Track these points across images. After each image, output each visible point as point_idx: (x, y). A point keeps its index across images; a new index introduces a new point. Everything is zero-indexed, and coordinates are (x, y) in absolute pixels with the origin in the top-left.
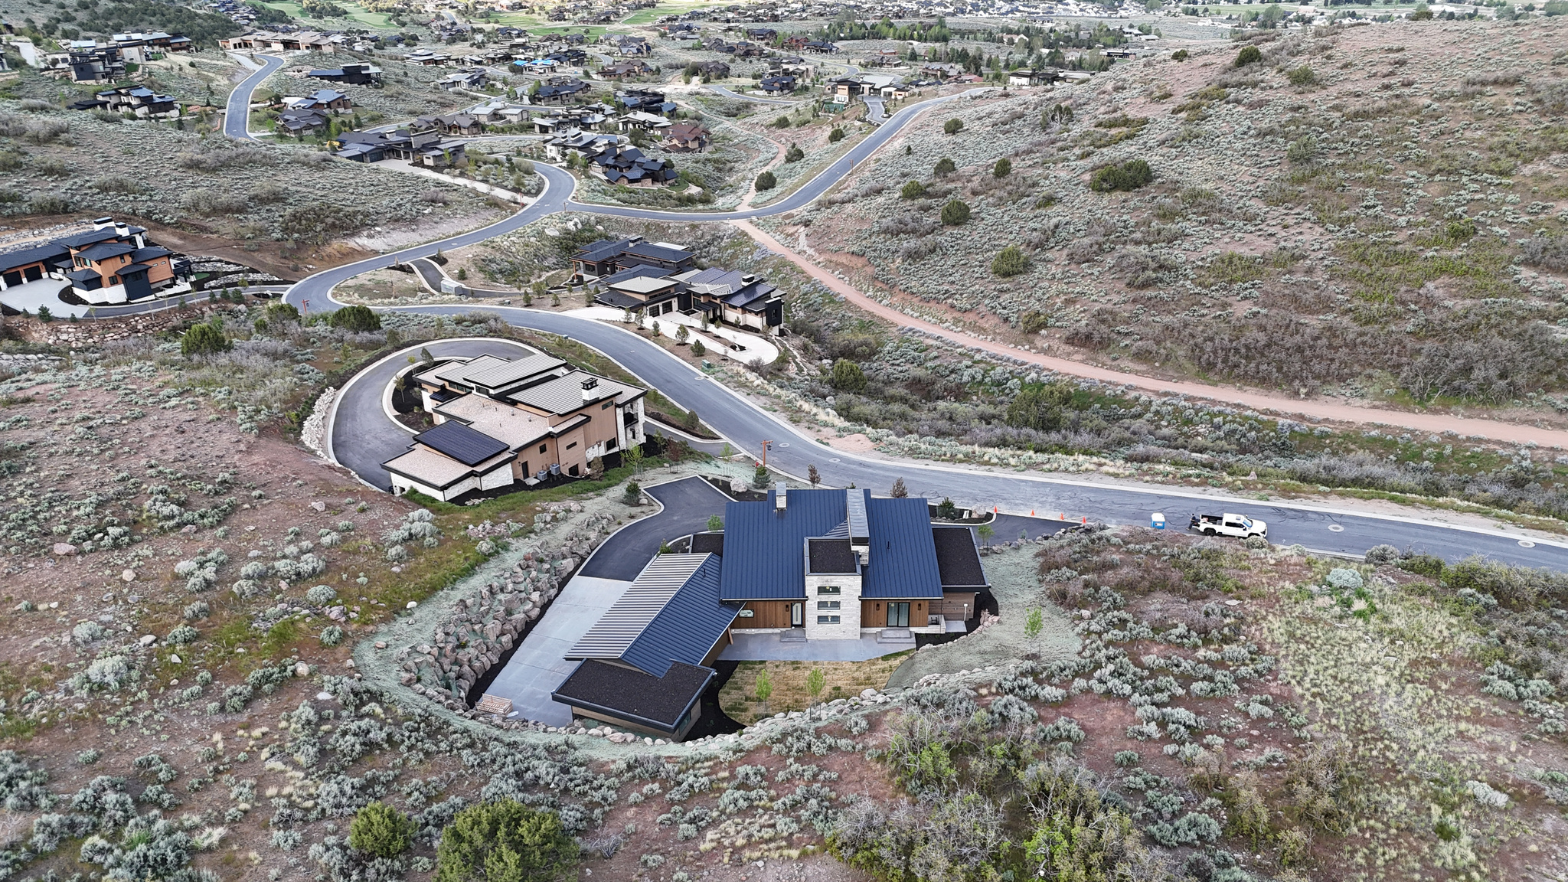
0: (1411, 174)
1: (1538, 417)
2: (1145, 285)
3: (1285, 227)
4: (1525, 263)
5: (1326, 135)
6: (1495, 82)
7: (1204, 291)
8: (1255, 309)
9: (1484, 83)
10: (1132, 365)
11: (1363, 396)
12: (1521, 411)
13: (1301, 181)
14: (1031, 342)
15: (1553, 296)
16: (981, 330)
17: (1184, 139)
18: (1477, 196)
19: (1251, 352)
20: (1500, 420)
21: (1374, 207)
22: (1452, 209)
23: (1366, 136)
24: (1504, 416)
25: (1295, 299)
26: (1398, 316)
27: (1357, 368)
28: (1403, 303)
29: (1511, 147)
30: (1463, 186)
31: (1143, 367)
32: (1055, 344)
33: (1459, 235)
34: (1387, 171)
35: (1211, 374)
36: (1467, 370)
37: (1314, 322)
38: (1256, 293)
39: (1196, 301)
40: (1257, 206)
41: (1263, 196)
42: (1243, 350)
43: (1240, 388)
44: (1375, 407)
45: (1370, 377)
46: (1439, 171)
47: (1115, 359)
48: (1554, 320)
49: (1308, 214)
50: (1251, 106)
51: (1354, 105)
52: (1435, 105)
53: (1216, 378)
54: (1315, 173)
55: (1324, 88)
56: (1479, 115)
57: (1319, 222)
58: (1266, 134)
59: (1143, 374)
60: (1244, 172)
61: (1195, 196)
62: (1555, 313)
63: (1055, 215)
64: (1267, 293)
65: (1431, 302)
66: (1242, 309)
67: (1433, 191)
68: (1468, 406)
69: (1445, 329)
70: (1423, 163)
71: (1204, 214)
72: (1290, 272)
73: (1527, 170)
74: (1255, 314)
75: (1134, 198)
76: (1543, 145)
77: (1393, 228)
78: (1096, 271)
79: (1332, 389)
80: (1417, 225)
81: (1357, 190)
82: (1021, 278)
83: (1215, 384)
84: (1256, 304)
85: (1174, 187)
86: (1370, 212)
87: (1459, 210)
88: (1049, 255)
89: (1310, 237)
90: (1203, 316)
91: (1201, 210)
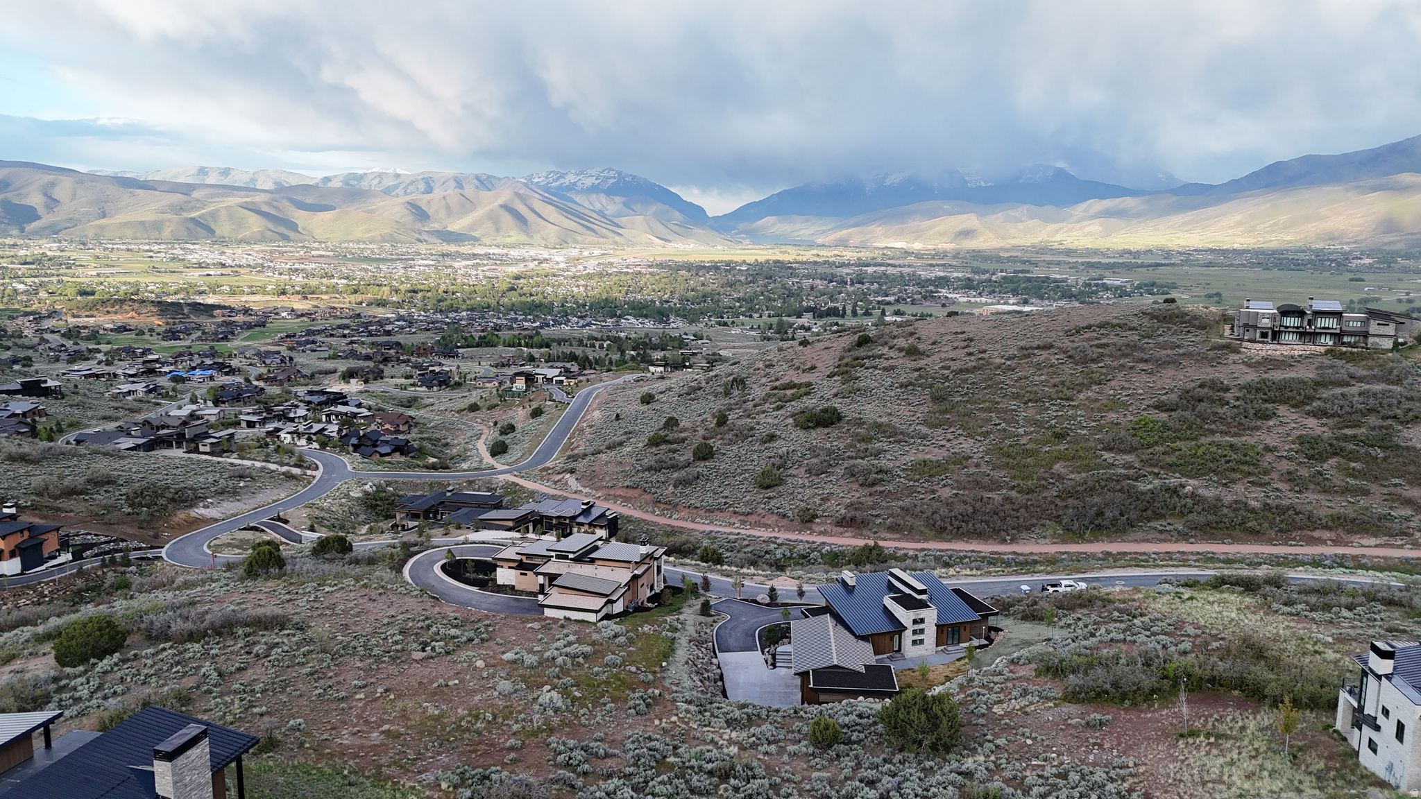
0: (1013, 404)
1: (1150, 536)
2: (873, 484)
3: (949, 440)
4: (1105, 449)
5: (947, 384)
6: (1038, 348)
7: (916, 484)
8: (954, 492)
9: (1031, 348)
10: (888, 536)
11: (1045, 537)
12: (1140, 535)
13: (946, 412)
14: (810, 529)
15: (1128, 466)
16: (767, 526)
17: (850, 392)
18: (1060, 413)
19: (965, 517)
20: (1129, 542)
21: (1000, 424)
22: (1048, 422)
23: (974, 383)
24: (1130, 539)
25: (977, 483)
26: (1045, 487)
27: (1035, 521)
28: (1045, 479)
29: (1068, 384)
30: (1048, 409)
31: (898, 536)
32: (829, 527)
33: (1060, 436)
34: (997, 403)
35: (944, 535)
36: (1100, 514)
37: (996, 496)
38: (950, 482)
39: (911, 491)
40: (924, 430)
41: (925, 423)
42: (960, 517)
43: (967, 542)
44: (1055, 543)
45: (1044, 525)
46: (1030, 400)
47: (875, 533)
48: (1136, 480)
49: (960, 431)
50: (885, 369)
51: (956, 366)
52: (1008, 363)
53: (949, 537)
54: (953, 407)
55: (928, 356)
56: (1038, 366)
57: (969, 436)
58: (906, 386)
59: (899, 540)
60: (904, 410)
61: (879, 426)
62: (1136, 475)
63: (781, 447)
64: (957, 481)
65: (1060, 478)
66: (946, 493)
67: (1030, 412)
68: (1108, 536)
69: (1077, 492)
70: (1016, 396)
71: (890, 437)
72: (966, 467)
73: (1081, 396)
74: (956, 495)
75: (834, 432)
76: (1085, 381)
77: (1017, 436)
78: (833, 478)
79: (1024, 535)
80: (1032, 432)
81: (984, 415)
82: (780, 488)
83: (950, 541)
84: (953, 489)
85: (860, 423)
86: (999, 427)
87: (1053, 422)
88: (790, 472)
89: (967, 445)
90: (922, 499)
91: (888, 434)
